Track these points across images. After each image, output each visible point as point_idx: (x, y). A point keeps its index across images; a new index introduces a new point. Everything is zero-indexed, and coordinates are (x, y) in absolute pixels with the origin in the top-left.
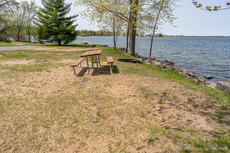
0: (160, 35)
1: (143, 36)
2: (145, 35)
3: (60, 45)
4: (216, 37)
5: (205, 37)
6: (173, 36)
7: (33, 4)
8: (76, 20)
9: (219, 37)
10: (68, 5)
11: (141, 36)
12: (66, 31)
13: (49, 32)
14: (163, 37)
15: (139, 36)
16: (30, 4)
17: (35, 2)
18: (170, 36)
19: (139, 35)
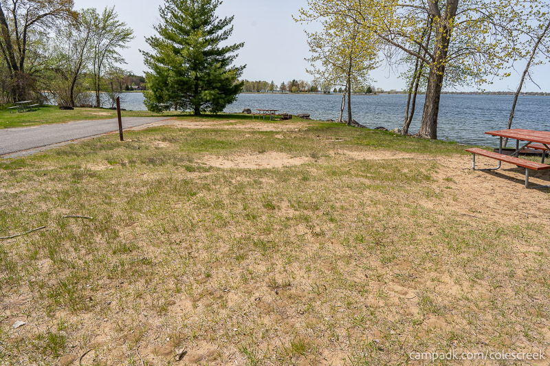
0: (370, 91)
1: (329, 92)
2: (332, 90)
3: (197, 114)
4: (494, 93)
5: (468, 94)
6: (397, 93)
7: (108, 16)
8: (237, 56)
9: (499, 93)
10: (225, 20)
11: (325, 92)
12: (221, 81)
13: (182, 83)
14: (375, 93)
15: (318, 91)
16: (101, 17)
17: (114, 12)
18: (389, 93)
19: (319, 89)
